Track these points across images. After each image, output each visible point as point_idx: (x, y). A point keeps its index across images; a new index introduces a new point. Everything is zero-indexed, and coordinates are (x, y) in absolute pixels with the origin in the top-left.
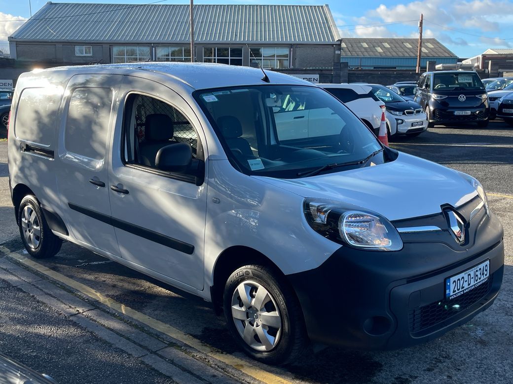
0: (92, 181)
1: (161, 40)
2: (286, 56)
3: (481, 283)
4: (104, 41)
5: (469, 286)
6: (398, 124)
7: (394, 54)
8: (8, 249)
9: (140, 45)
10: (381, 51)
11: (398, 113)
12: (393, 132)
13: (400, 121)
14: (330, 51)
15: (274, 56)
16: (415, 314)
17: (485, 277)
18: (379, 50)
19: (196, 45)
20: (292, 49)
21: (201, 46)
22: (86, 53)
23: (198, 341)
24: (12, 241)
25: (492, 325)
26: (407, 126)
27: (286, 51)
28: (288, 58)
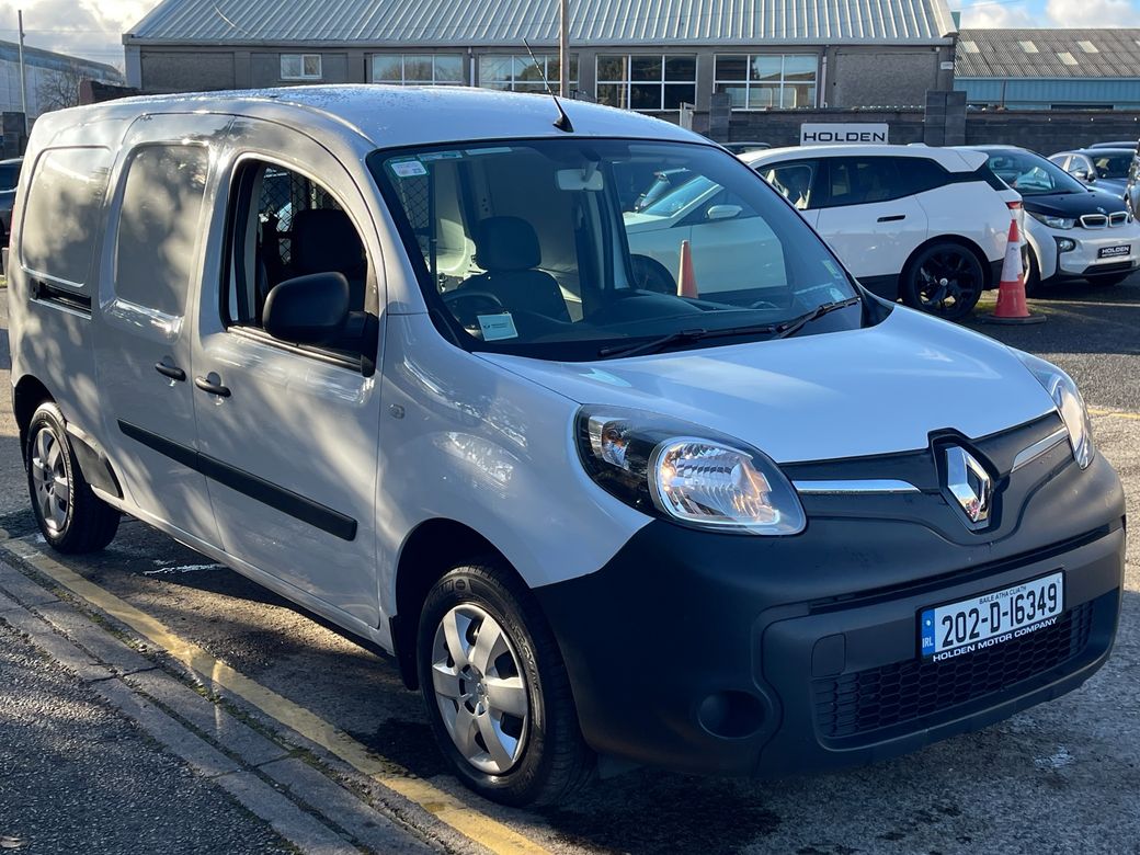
0: (161, 367)
1: (492, 40)
2: (811, 77)
3: (1034, 628)
4: (350, 43)
5: (995, 634)
6: (1060, 250)
7: (1109, 71)
8: (6, 532)
9: (438, 51)
10: (1074, 62)
11: (1062, 221)
12: (1046, 272)
13: (1066, 244)
14: (926, 62)
15: (778, 77)
16: (838, 692)
17: (1048, 614)
18: (1069, 59)
19: (575, 49)
20: (825, 59)
21: (593, 51)
22: (306, 73)
23: (362, 747)
24: (19, 514)
25: (1100, 742)
26: (1085, 255)
27: (809, 64)
28: (816, 82)
